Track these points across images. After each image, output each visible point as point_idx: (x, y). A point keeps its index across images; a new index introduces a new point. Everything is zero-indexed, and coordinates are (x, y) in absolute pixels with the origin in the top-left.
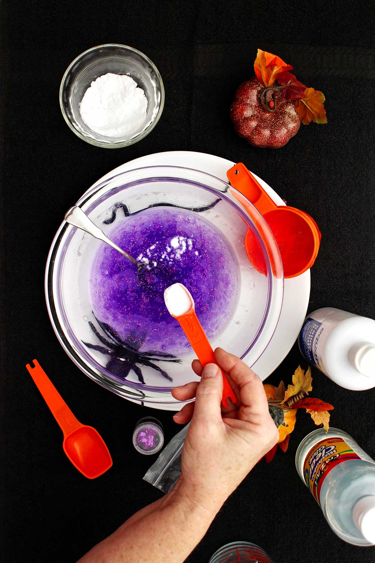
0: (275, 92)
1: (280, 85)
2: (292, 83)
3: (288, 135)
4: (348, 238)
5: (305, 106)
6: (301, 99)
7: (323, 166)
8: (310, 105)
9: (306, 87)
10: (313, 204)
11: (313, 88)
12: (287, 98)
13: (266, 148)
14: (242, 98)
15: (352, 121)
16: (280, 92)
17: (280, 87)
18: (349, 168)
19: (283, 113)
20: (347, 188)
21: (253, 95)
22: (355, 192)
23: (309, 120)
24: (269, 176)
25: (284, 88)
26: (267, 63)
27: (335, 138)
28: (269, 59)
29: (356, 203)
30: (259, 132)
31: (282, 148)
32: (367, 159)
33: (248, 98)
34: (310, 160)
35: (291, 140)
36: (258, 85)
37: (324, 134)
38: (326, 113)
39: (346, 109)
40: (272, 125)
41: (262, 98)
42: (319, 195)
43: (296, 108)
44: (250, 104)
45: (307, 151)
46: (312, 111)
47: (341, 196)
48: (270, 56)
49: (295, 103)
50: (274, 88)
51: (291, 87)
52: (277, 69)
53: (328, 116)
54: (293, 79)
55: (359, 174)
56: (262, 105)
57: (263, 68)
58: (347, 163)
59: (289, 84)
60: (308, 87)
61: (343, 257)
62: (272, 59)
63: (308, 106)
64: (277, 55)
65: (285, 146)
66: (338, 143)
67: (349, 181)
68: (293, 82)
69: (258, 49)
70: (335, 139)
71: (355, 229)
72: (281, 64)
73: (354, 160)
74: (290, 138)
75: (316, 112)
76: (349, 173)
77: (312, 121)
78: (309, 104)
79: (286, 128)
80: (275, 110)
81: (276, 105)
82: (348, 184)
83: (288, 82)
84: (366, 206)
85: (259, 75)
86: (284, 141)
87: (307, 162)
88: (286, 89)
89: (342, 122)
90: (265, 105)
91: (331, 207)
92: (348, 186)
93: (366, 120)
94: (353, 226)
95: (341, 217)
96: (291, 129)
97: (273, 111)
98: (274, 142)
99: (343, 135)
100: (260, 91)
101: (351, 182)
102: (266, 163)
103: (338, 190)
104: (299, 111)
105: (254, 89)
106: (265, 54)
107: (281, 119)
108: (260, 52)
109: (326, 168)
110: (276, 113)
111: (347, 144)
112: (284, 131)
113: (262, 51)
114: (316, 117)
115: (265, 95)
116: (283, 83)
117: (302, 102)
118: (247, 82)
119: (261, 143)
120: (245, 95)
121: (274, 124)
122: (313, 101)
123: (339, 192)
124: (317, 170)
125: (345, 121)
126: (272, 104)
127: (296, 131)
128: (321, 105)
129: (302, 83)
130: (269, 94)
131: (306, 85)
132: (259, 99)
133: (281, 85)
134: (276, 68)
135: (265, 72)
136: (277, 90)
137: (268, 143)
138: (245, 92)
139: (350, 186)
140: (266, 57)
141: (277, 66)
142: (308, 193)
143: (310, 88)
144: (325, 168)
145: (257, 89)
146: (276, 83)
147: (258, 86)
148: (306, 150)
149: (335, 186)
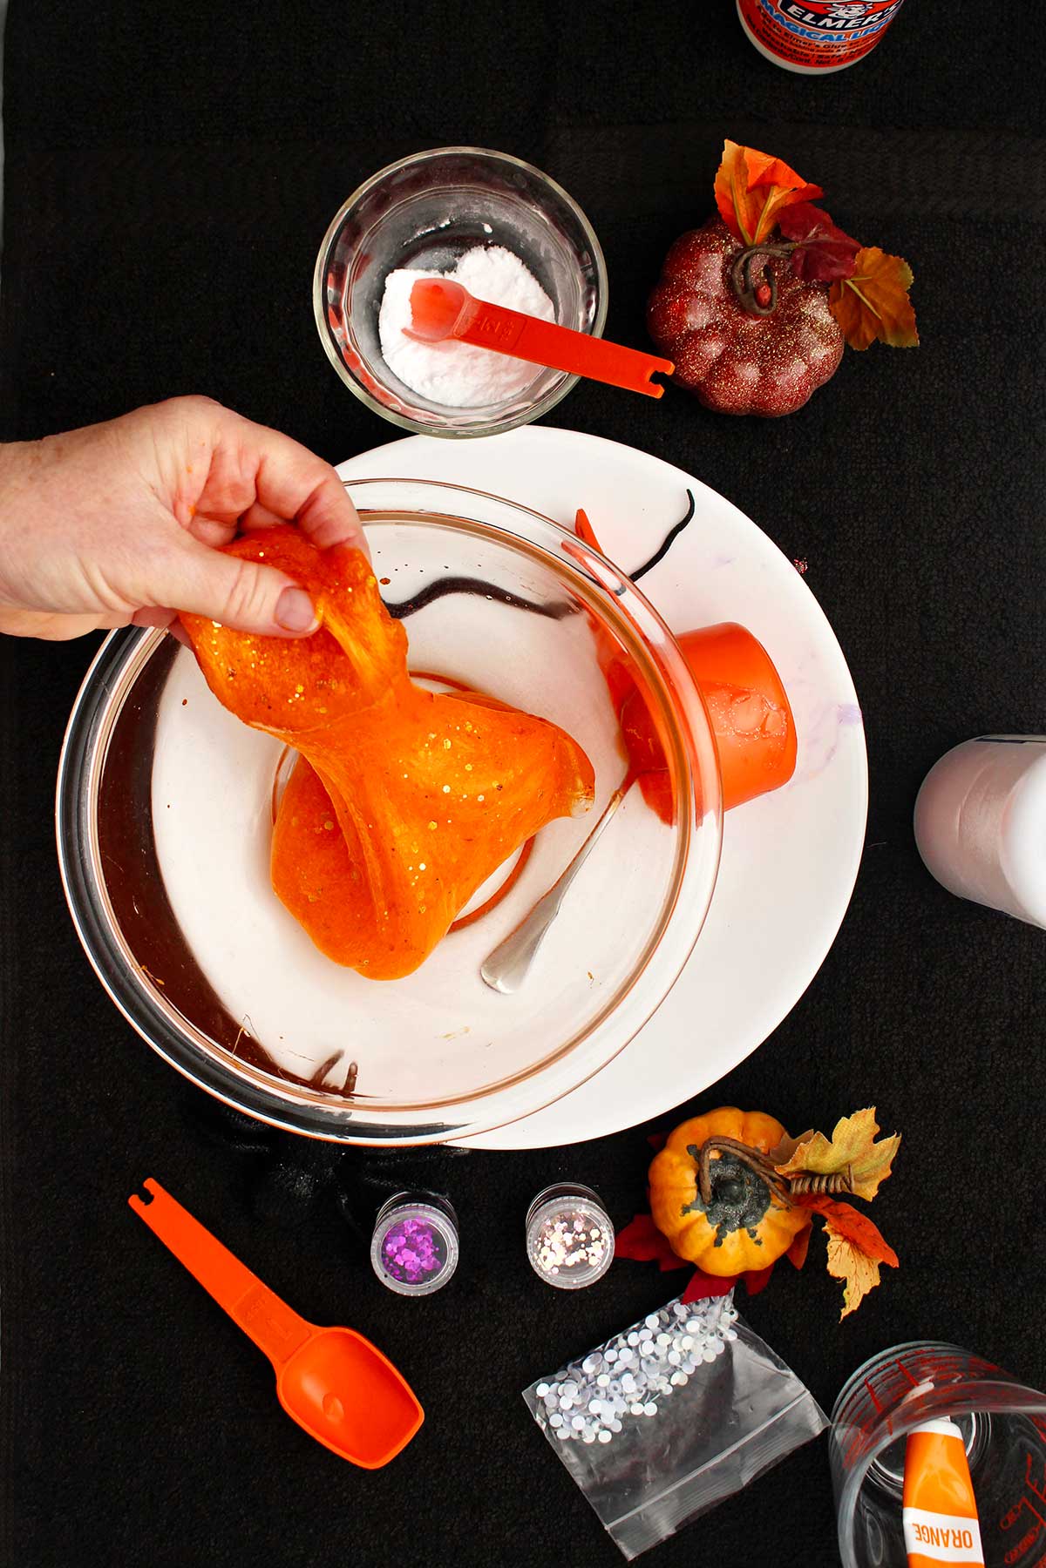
0: (773, 259)
1: (786, 240)
2: (820, 235)
3: (810, 380)
4: (981, 663)
5: (859, 299)
6: (845, 277)
7: (907, 463)
8: (872, 297)
9: (860, 246)
10: (881, 571)
11: (879, 247)
12: (807, 276)
13: (747, 416)
14: (682, 275)
15: (989, 339)
16: (788, 261)
17: (787, 246)
18: (981, 469)
19: (796, 316)
20: (977, 525)
21: (712, 269)
22: (997, 536)
23: (868, 336)
24: (757, 495)
25: (799, 249)
26: (752, 180)
27: (941, 384)
28: (756, 166)
29: (1001, 567)
30: (728, 370)
31: (792, 415)
32: (1032, 443)
33: (698, 276)
34: (873, 448)
35: (818, 393)
36: (726, 240)
37: (910, 375)
38: (915, 316)
39: (971, 307)
40: (766, 353)
41: (738, 276)
42: (897, 543)
43: (831, 303)
44: (702, 293)
45: (862, 423)
46: (876, 310)
47: (958, 547)
48: (759, 161)
49: (828, 291)
50: (771, 250)
51: (820, 245)
52: (779, 197)
53: (920, 325)
54: (825, 223)
55: (1010, 486)
56: (738, 297)
57: (740, 192)
58: (975, 454)
59: (811, 238)
60: (864, 247)
61: (966, 714)
62: (765, 168)
63: (865, 297)
64: (778, 157)
65: (801, 410)
66: (950, 399)
67: (981, 504)
68: (824, 232)
69: (726, 141)
70: (942, 387)
71: (1001, 638)
72: (790, 181)
73: (994, 444)
74: (815, 387)
75: (890, 317)
76: (980, 483)
77: (877, 340)
78: (867, 291)
79: (804, 360)
80: (773, 309)
81: (775, 295)
82: (979, 513)
83: (808, 233)
84: (1029, 576)
85: (729, 213)
86: (798, 397)
87: (862, 452)
88: (804, 253)
89: (962, 339)
90: (746, 295)
91: (931, 577)
92: (979, 517)
93: (1029, 335)
94: (993, 630)
95: (961, 606)
96: (819, 364)
97: (768, 312)
98: (769, 400)
99: (964, 376)
100: (732, 256)
101: (986, 506)
102: (749, 458)
103: (949, 530)
104: (839, 311)
105: (714, 252)
106: (745, 153)
107: (791, 335)
108: (730, 147)
109: (916, 470)
110: (775, 317)
111: (975, 401)
112: (798, 368)
113: (737, 146)
114: (888, 330)
115: (745, 270)
116: (797, 233)
117: (848, 288)
118: (695, 234)
119: (734, 404)
120: (688, 267)
121: (771, 349)
122: (879, 284)
123: (953, 535)
124: (890, 474)
125: (968, 336)
126: (765, 294)
127: (831, 369)
128: (901, 295)
129: (848, 235)
130: (757, 266)
131: (860, 241)
132: (728, 280)
133: (791, 241)
134: (775, 193)
135: (745, 202)
136: (778, 253)
137: (753, 401)
138: (690, 259)
139: (983, 517)
140: (747, 161)
141: (779, 186)
142: (867, 539)
143: (870, 247)
144: (913, 469)
145: (722, 252)
146: (777, 235)
147: (727, 244)
148: (861, 419)
149: (941, 519)
